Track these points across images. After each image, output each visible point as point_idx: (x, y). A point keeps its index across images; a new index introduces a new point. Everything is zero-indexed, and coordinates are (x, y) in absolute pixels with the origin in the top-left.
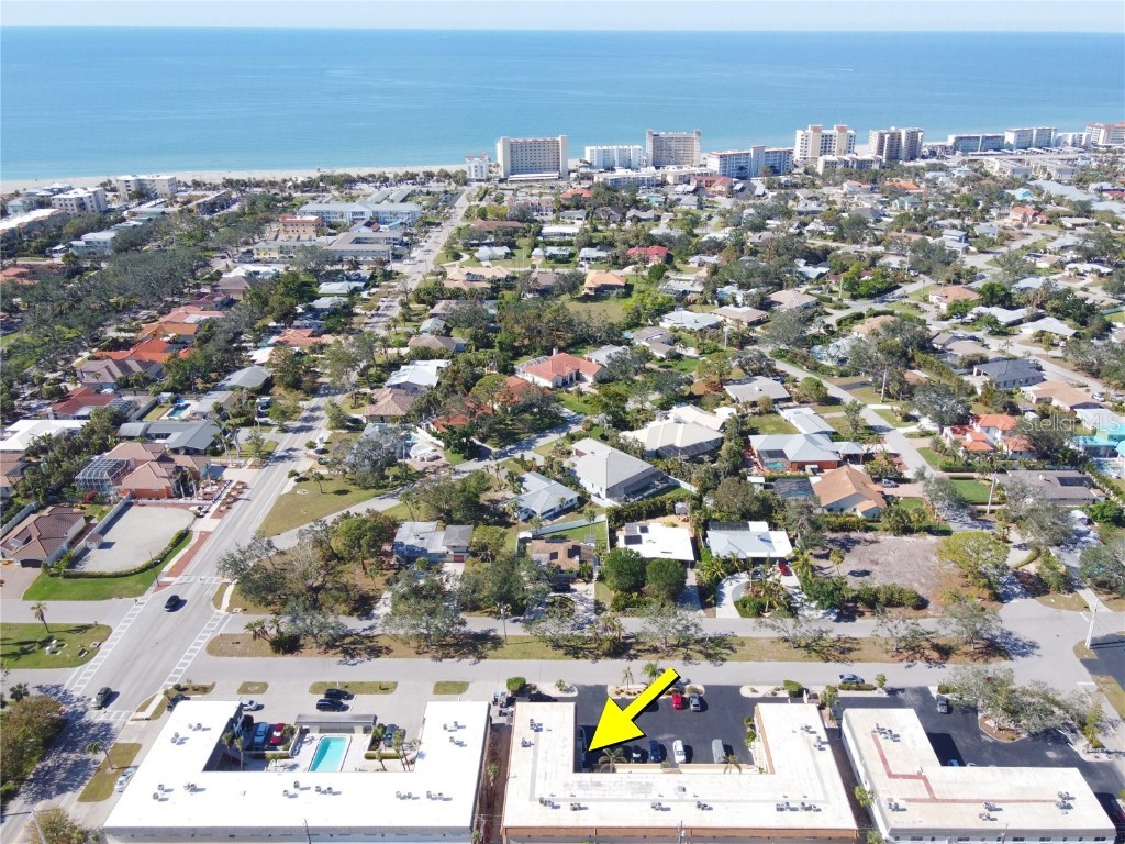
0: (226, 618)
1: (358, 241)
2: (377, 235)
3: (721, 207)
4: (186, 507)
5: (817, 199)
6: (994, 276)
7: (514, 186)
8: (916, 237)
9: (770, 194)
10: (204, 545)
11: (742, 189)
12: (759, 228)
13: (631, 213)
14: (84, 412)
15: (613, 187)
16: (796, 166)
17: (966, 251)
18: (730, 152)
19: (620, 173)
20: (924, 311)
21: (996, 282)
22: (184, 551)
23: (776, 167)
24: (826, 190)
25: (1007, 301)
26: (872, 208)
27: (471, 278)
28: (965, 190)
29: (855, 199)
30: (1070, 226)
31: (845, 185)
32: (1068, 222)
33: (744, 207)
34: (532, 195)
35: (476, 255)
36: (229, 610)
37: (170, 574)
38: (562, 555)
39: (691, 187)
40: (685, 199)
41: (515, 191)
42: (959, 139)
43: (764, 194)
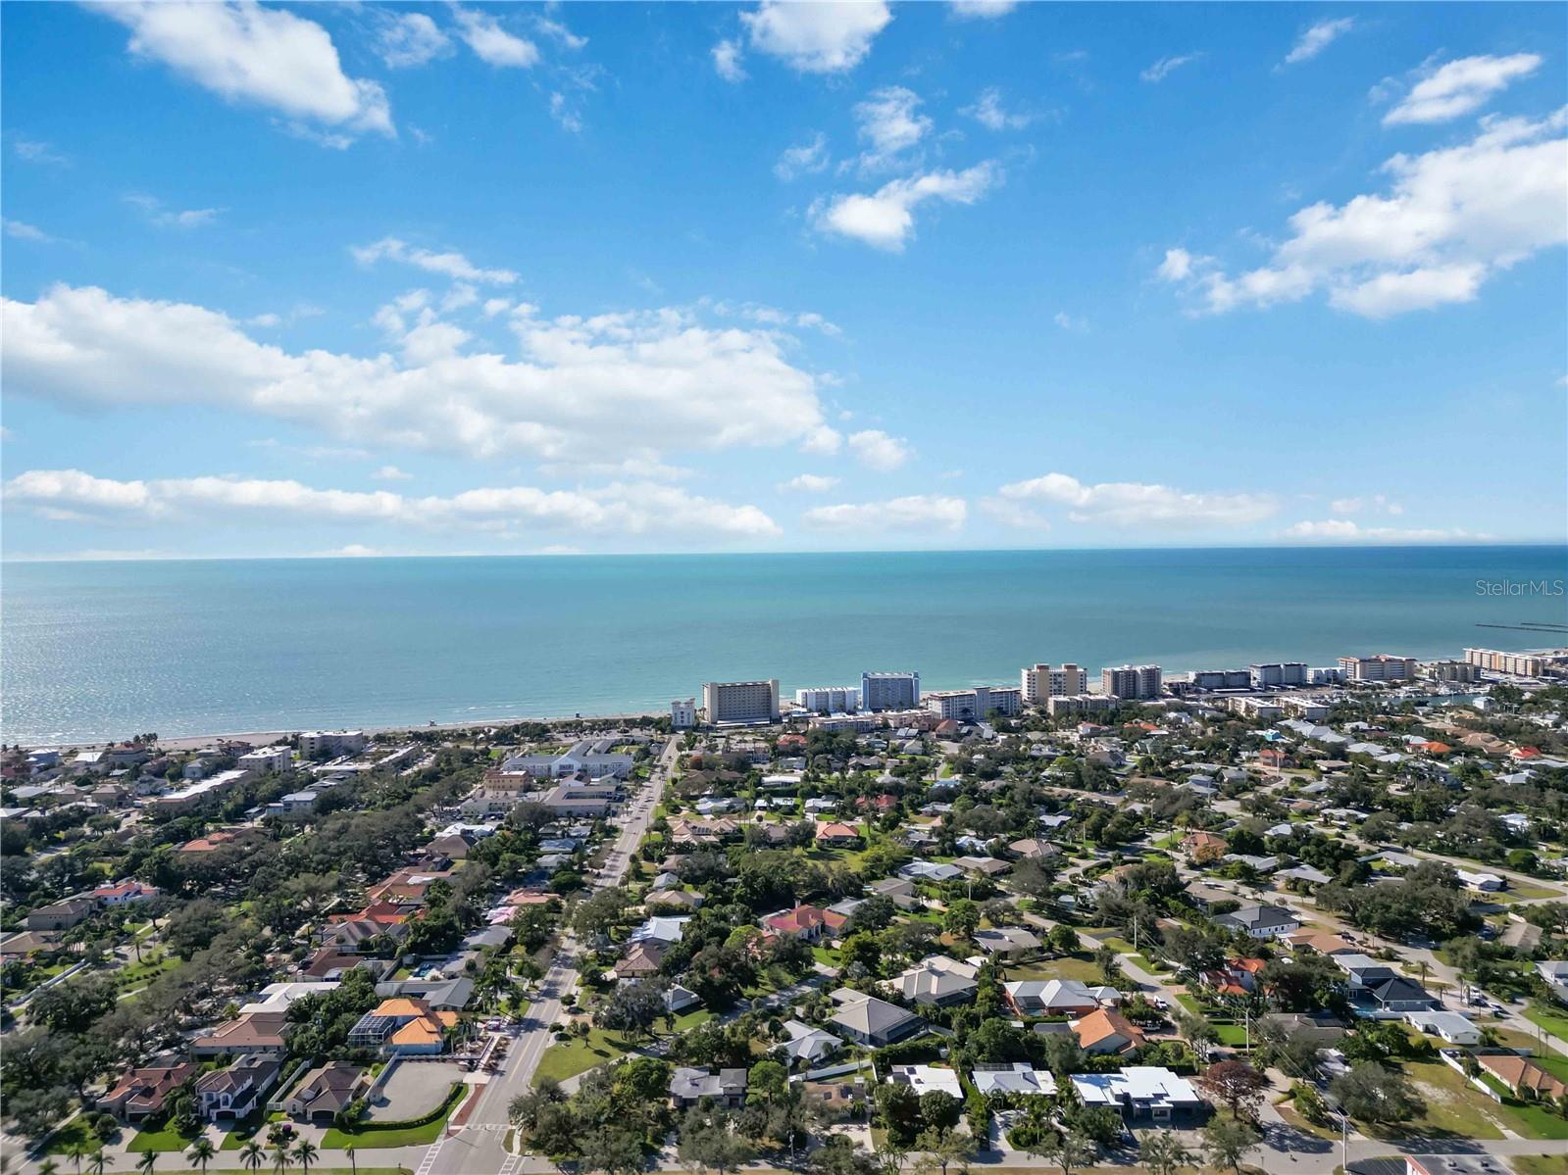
0: (520, 1160)
1: (570, 796)
2: (589, 789)
3: (948, 752)
4: (456, 1061)
5: (1050, 742)
6: (1242, 822)
7: (725, 733)
8: (1159, 783)
9: (1001, 737)
10: (482, 1097)
11: (969, 733)
12: (989, 776)
13: (853, 761)
14: (333, 973)
15: (832, 733)
16: (1026, 707)
17: (1215, 796)
18: (952, 694)
19: (836, 717)
20: (1173, 859)
21: (1246, 829)
22: (464, 1102)
23: (1004, 710)
24: (1061, 733)
25: (1255, 847)
26: (1111, 752)
27: (697, 832)
28: (1210, 731)
29: (1093, 743)
30: (1325, 769)
31: (1080, 727)
32: (1323, 765)
33: (973, 753)
34: (746, 742)
35: (698, 807)
36: (522, 1153)
37: (454, 1123)
38: (835, 1094)
39: (914, 732)
40: (909, 744)
41: (728, 738)
42: (1200, 677)
43: (993, 737)
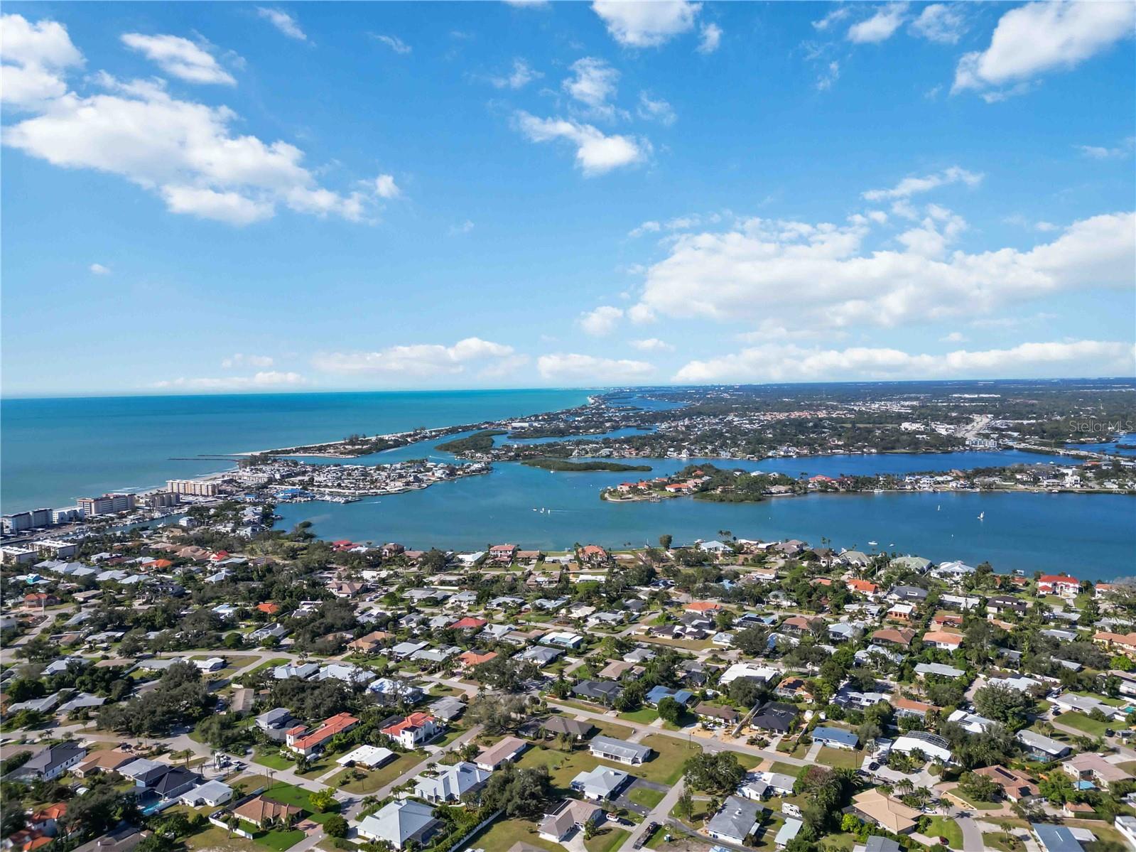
21: (24, 676)
25: (36, 691)
30: (82, 600)
32: (80, 597)
